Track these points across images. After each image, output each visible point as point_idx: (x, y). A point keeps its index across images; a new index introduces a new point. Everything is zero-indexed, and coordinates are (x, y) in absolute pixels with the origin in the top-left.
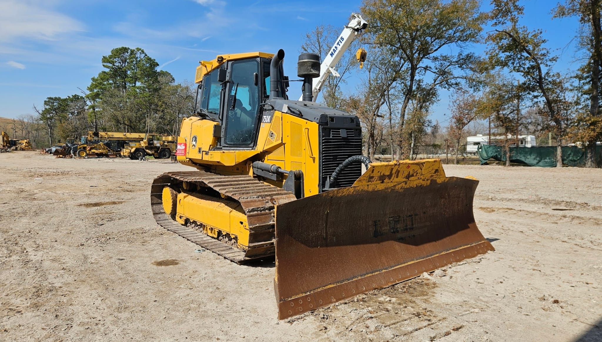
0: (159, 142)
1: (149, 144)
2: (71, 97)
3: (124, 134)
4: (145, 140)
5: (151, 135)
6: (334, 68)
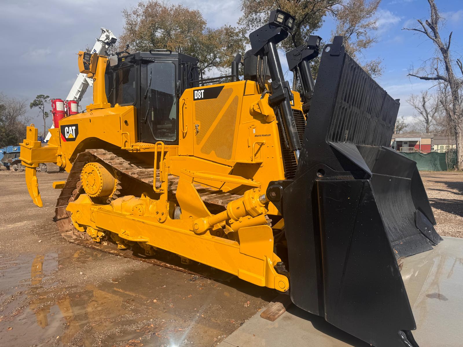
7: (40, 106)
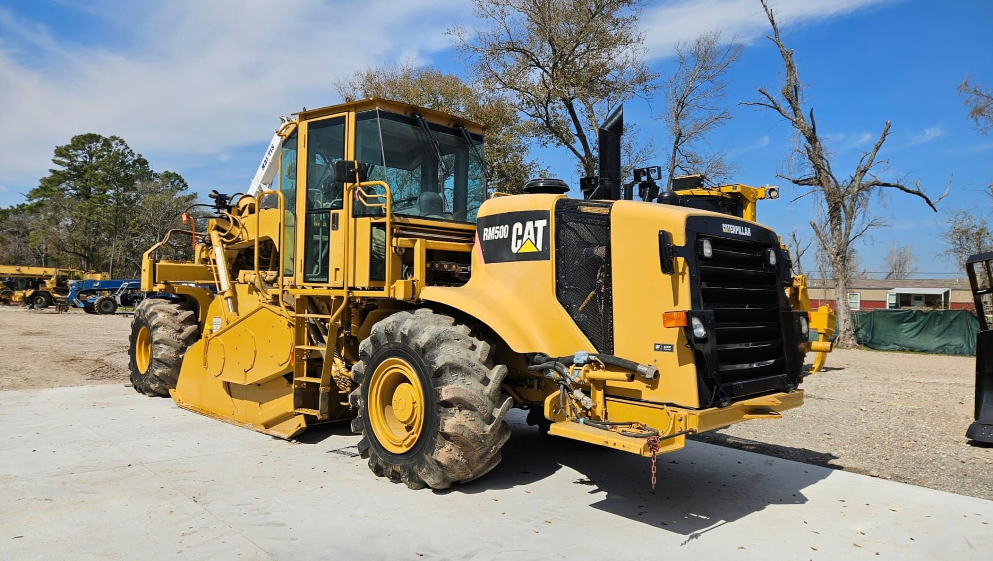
1: (59, 284)
2: (16, 207)
3: (18, 268)
4: (53, 279)
5: (62, 271)
6: (268, 185)
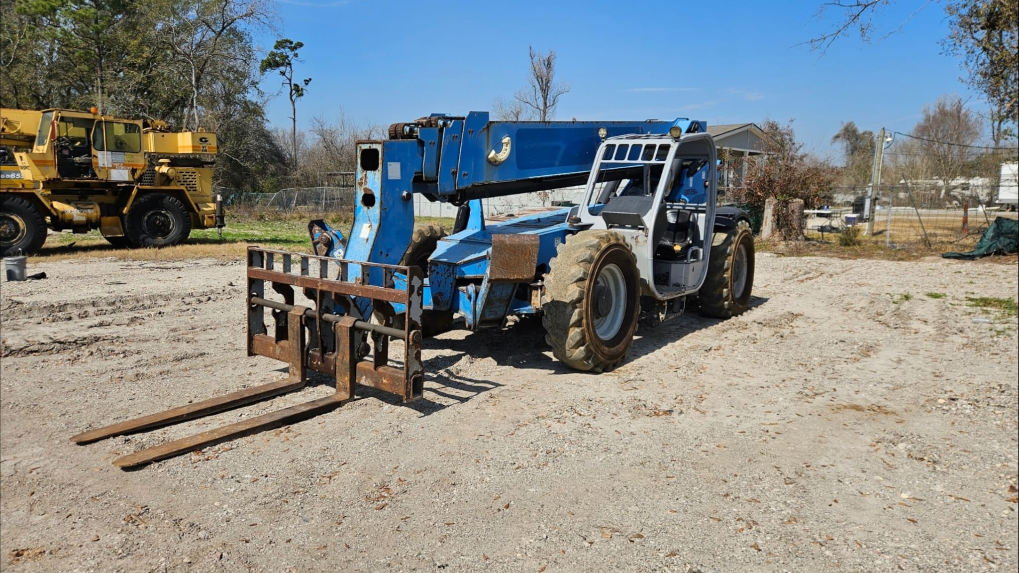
0: (121, 157)
1: (65, 166)
4: (40, 149)
5: (76, 122)
7: (282, 69)
